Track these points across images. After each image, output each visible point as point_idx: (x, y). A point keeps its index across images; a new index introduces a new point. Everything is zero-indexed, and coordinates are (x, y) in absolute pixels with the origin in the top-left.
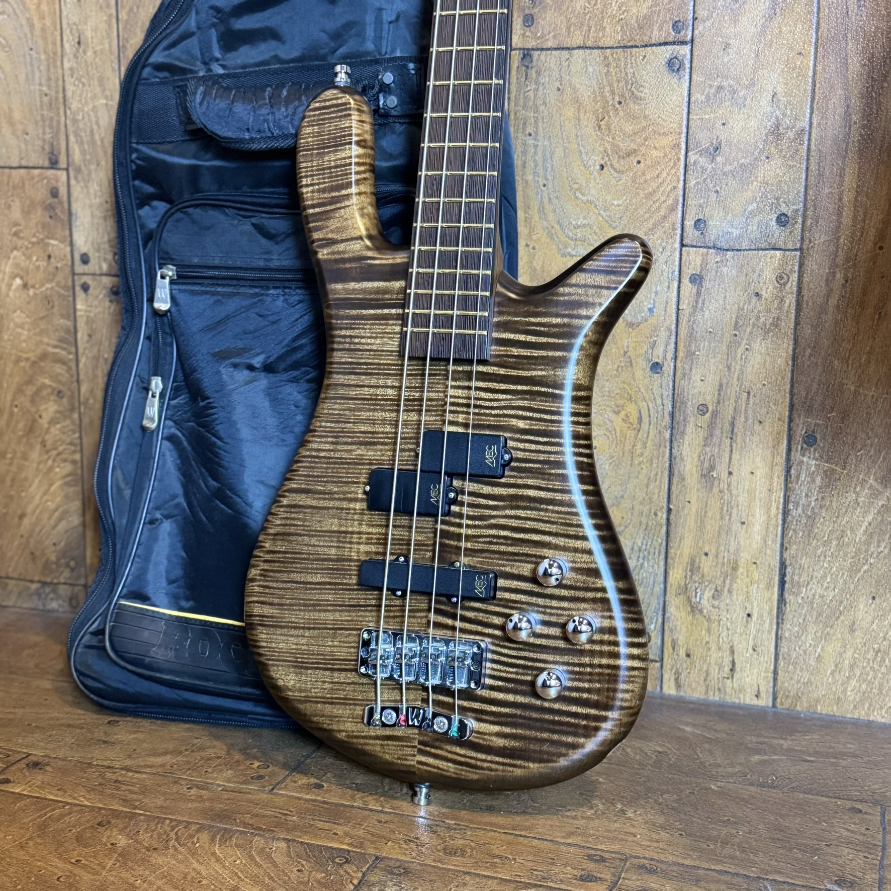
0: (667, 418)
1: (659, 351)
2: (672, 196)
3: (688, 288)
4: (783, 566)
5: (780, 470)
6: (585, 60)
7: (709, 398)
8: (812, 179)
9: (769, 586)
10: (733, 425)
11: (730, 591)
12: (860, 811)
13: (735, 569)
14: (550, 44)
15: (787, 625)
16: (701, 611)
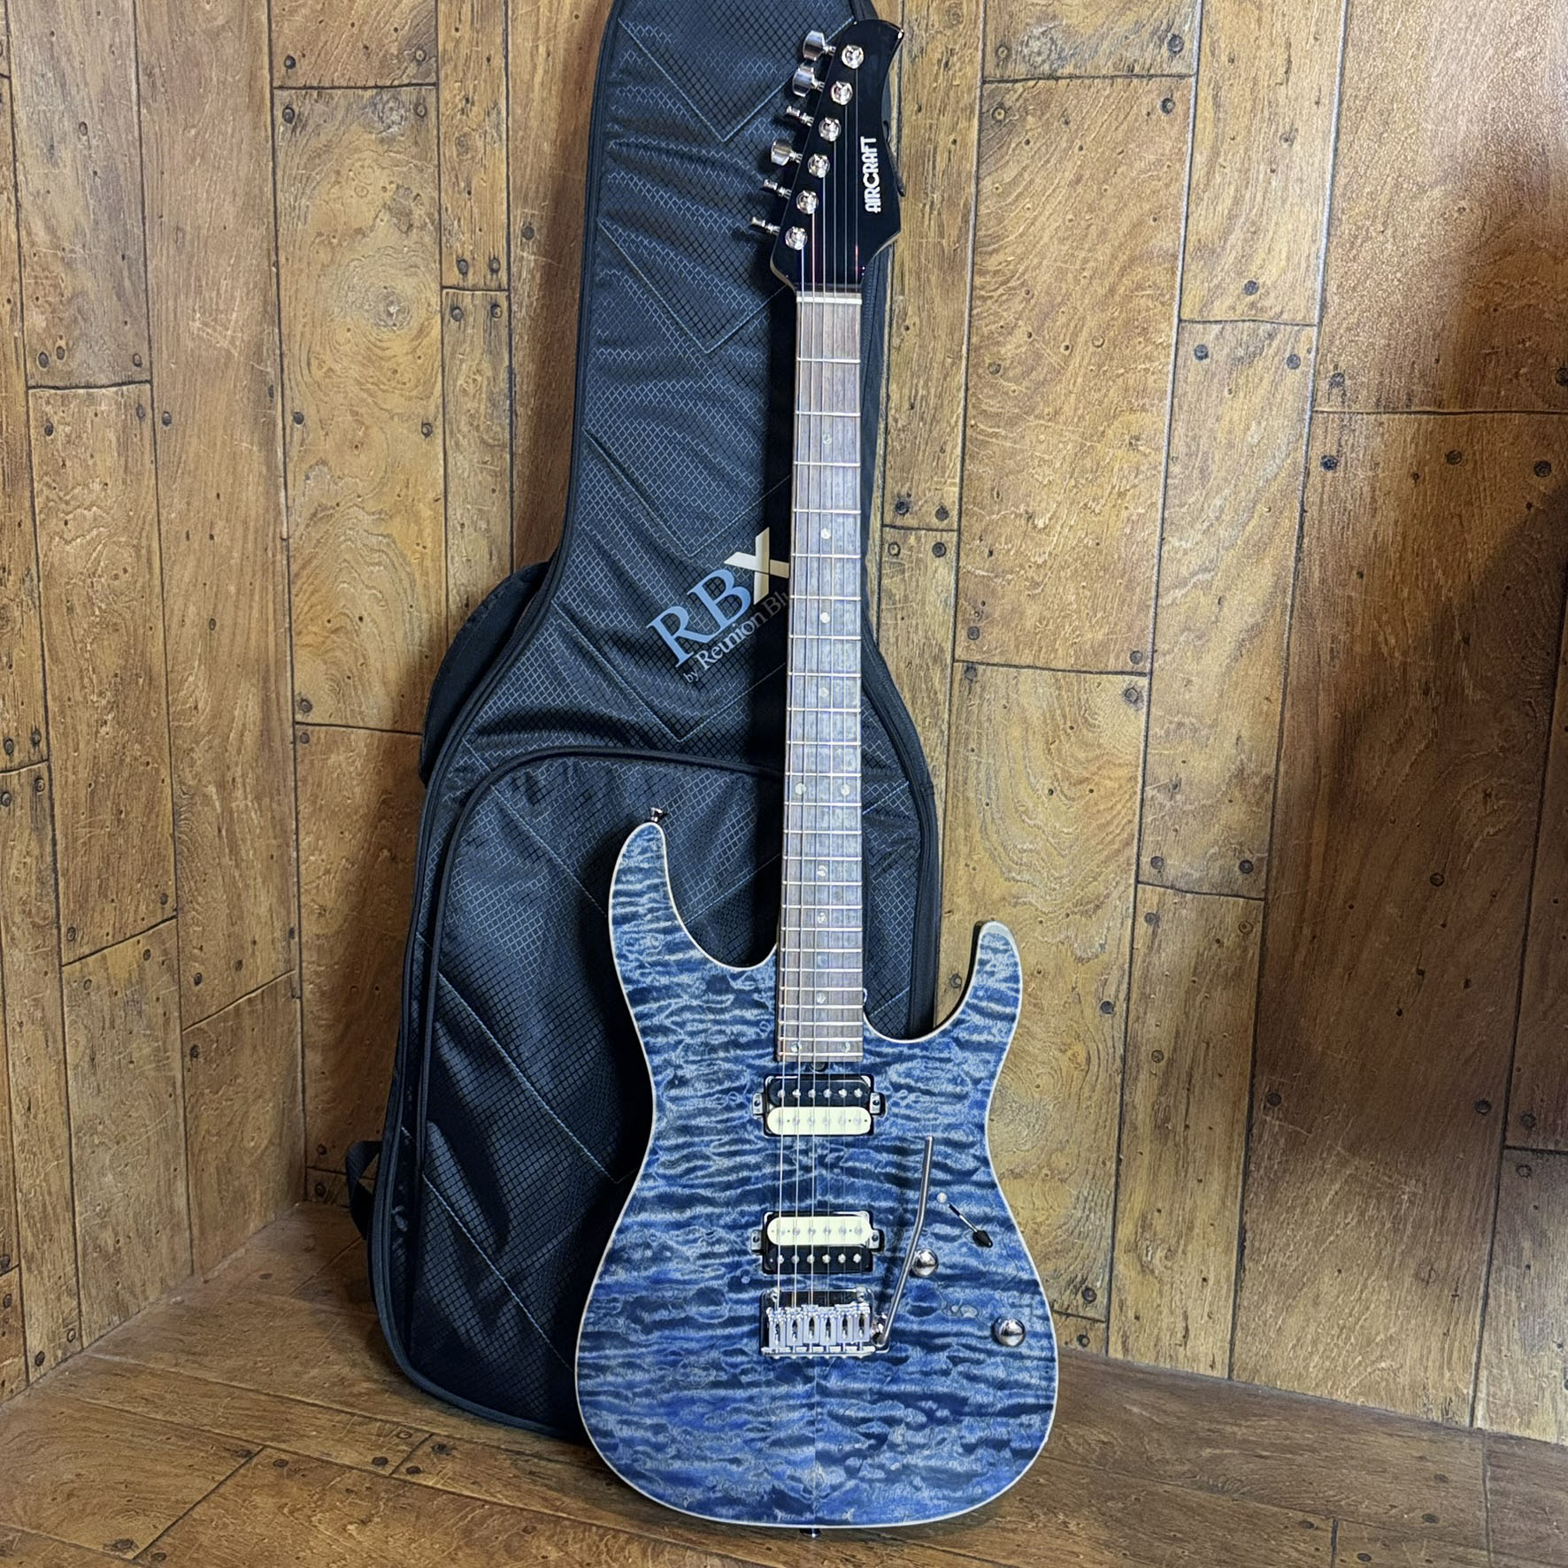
0: (1118, 1061)
1: (1112, 990)
2: (1128, 830)
3: (1143, 927)
4: (1243, 1231)
5: (1240, 1128)
6: (1034, 681)
7: (1164, 1044)
8: (1277, 829)
9: (1227, 1251)
10: (1190, 1076)
11: (1184, 1252)
12: (1312, 1525)
13: (1190, 1229)
14: (996, 660)
15: (1246, 1293)
16: (1152, 1272)
